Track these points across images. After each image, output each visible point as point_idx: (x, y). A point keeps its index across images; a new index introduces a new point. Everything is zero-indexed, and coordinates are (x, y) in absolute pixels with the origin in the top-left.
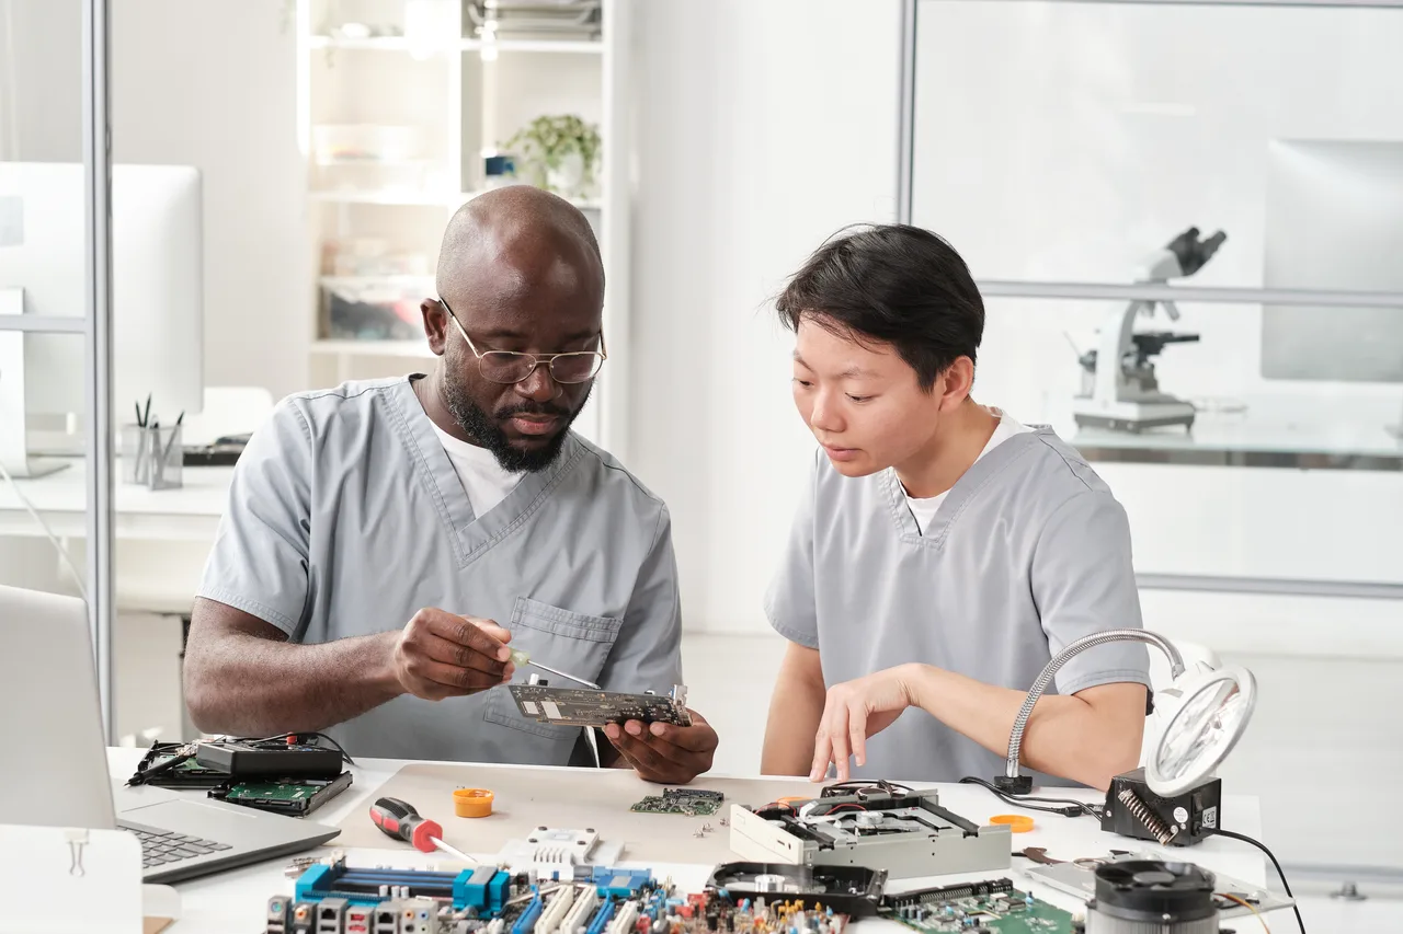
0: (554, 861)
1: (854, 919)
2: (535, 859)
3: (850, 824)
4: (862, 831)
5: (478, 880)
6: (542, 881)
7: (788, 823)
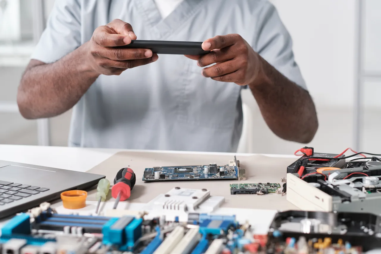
0: (175, 209)
1: (365, 250)
2: (164, 208)
3: (359, 184)
4: (367, 189)
5: (118, 227)
6: (168, 222)
7: (322, 185)
